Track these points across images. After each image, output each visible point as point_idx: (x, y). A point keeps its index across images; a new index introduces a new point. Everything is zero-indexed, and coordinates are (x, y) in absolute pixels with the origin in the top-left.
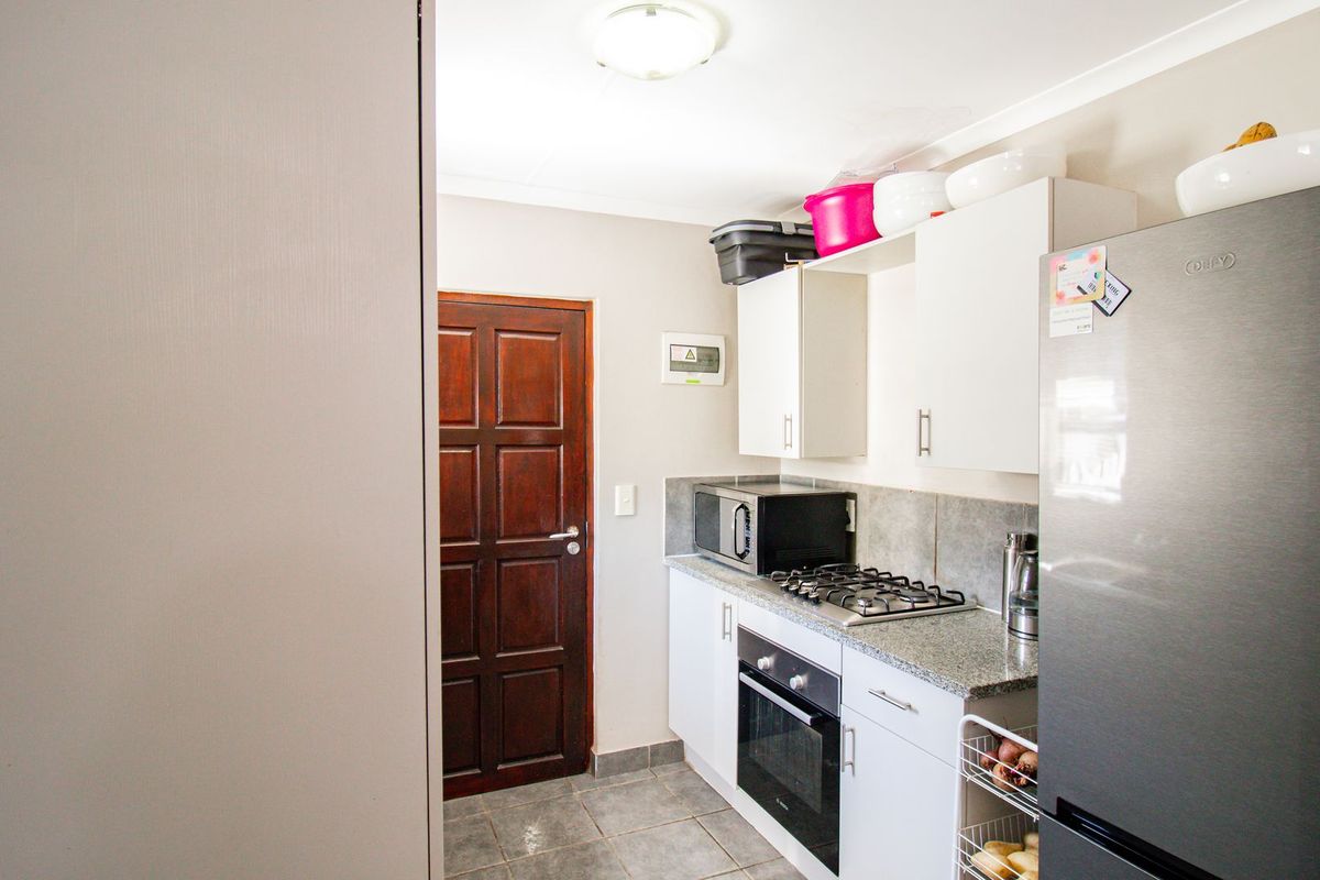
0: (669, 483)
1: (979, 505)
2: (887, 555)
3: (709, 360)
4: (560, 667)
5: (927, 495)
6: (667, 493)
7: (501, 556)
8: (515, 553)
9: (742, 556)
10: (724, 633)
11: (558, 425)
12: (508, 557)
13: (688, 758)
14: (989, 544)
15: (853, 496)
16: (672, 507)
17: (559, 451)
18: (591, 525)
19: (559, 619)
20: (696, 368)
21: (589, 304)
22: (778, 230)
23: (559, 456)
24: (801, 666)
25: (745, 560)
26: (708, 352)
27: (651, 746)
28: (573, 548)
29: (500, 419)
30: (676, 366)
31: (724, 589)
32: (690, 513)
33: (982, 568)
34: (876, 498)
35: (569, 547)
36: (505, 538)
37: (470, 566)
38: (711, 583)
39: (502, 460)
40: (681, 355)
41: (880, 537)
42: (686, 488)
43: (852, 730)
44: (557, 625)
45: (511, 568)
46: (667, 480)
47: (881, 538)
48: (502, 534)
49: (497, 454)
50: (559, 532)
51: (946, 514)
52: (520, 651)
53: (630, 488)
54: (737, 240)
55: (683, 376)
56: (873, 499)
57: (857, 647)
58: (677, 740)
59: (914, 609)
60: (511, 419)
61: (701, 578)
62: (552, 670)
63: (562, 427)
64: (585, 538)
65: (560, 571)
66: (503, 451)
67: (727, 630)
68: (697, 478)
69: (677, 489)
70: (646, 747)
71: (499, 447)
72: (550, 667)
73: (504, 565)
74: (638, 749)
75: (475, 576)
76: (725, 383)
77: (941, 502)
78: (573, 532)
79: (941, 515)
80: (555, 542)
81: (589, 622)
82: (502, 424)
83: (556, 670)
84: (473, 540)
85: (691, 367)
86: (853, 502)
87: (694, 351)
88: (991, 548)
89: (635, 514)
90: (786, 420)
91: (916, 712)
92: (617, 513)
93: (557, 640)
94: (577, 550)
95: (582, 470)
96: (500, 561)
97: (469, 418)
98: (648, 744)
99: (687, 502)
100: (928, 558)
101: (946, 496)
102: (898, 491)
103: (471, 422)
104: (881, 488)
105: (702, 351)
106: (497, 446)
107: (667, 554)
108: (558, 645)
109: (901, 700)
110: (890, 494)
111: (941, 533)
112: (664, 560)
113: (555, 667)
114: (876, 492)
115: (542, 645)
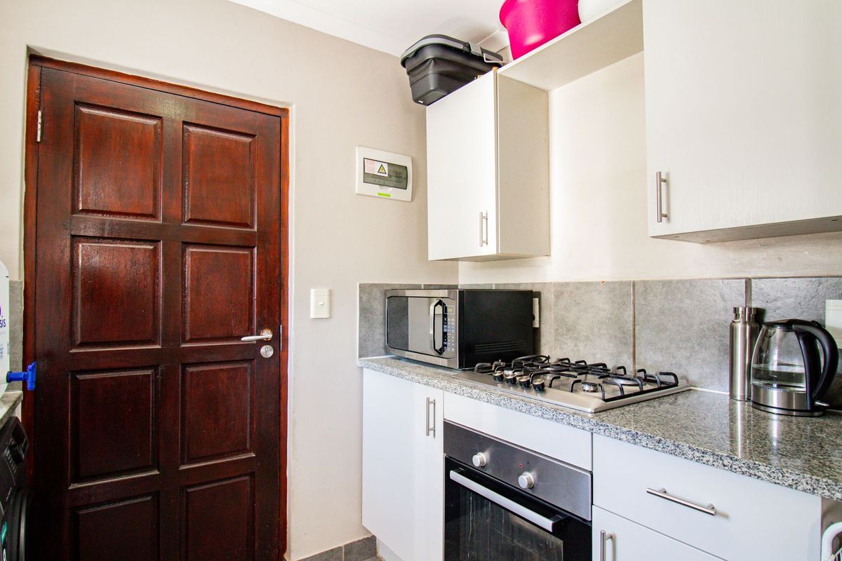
0: (363, 288)
1: (688, 285)
2: (576, 345)
3: (398, 176)
4: (252, 475)
5: (621, 283)
6: (360, 298)
7: (186, 360)
8: (201, 358)
9: (440, 352)
10: (428, 430)
11: (252, 227)
12: (194, 361)
13: (381, 553)
14: (701, 324)
15: (538, 295)
16: (365, 311)
17: (252, 253)
18: (286, 329)
19: (251, 423)
20: (387, 183)
21: (285, 111)
22: (466, 49)
23: (252, 259)
24: (531, 460)
25: (444, 354)
26: (398, 170)
27: (346, 546)
28: (267, 352)
29: (188, 216)
30: (369, 178)
31: (427, 384)
32: (382, 317)
33: (693, 347)
34: (562, 293)
35: (263, 350)
36: (191, 341)
37: (149, 372)
38: (412, 380)
39: (188, 259)
40: (374, 169)
41: (566, 329)
42: (378, 294)
43: (611, 537)
44: (248, 430)
45: (198, 373)
46: (360, 285)
47: (568, 330)
48: (188, 337)
49: (184, 251)
50: (252, 335)
51: (645, 299)
52: (207, 461)
53: (326, 292)
54: (429, 54)
55: (375, 189)
56: (559, 295)
57: (623, 436)
58: (369, 536)
59: (642, 392)
60: (200, 217)
61: (399, 375)
62: (242, 479)
63: (256, 229)
64: (280, 342)
65: (252, 375)
66: (190, 250)
67: (431, 426)
68: (388, 285)
69: (369, 294)
70: (340, 548)
71: (188, 244)
72: (240, 476)
73: (190, 370)
74: (332, 550)
75: (156, 381)
76: (412, 200)
77: (639, 289)
78: (267, 334)
79: (640, 301)
80: (248, 346)
81: (282, 425)
82: (190, 221)
83: (247, 478)
84: (154, 343)
85: (382, 182)
86: (537, 299)
87: (386, 166)
88: (705, 327)
89: (330, 317)
90: (483, 217)
91: (726, 516)
92: (312, 316)
93: (248, 447)
94: (271, 353)
95: (277, 273)
96: (185, 366)
97: (150, 211)
98: (342, 544)
99: (379, 307)
100: (626, 344)
101: (645, 283)
102: (588, 284)
103: (153, 216)
104: (568, 284)
105: (393, 169)
106: (184, 243)
107: (360, 356)
108: (249, 451)
109: (699, 502)
110: (578, 288)
111: (640, 318)
112: (358, 362)
113: (246, 475)
114: (562, 289)
115: (231, 454)
